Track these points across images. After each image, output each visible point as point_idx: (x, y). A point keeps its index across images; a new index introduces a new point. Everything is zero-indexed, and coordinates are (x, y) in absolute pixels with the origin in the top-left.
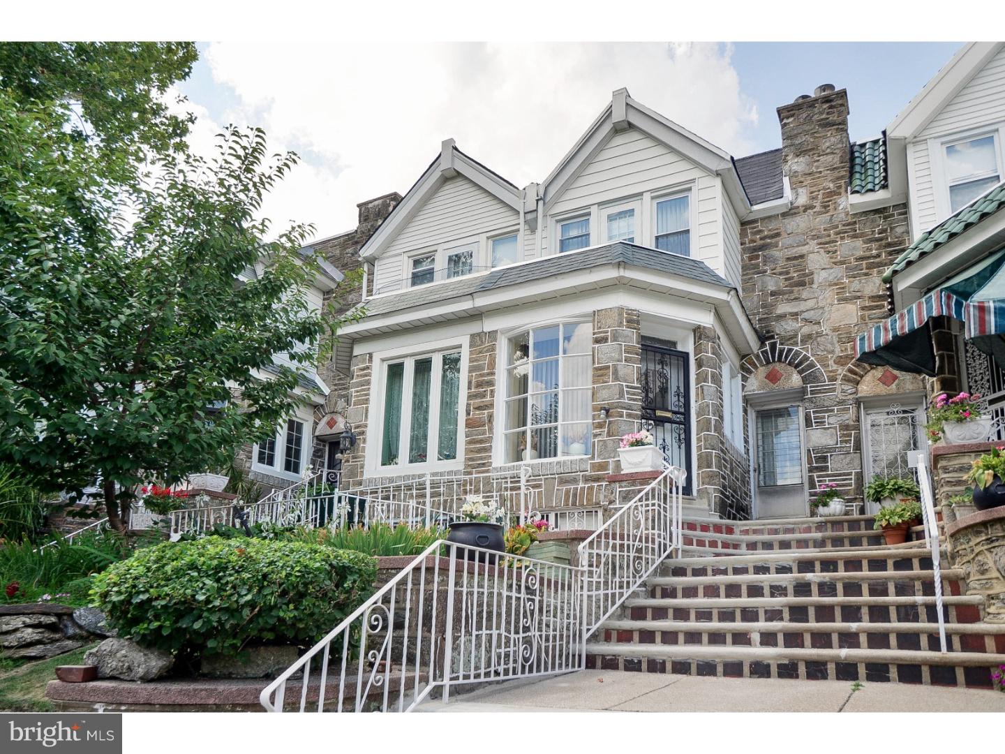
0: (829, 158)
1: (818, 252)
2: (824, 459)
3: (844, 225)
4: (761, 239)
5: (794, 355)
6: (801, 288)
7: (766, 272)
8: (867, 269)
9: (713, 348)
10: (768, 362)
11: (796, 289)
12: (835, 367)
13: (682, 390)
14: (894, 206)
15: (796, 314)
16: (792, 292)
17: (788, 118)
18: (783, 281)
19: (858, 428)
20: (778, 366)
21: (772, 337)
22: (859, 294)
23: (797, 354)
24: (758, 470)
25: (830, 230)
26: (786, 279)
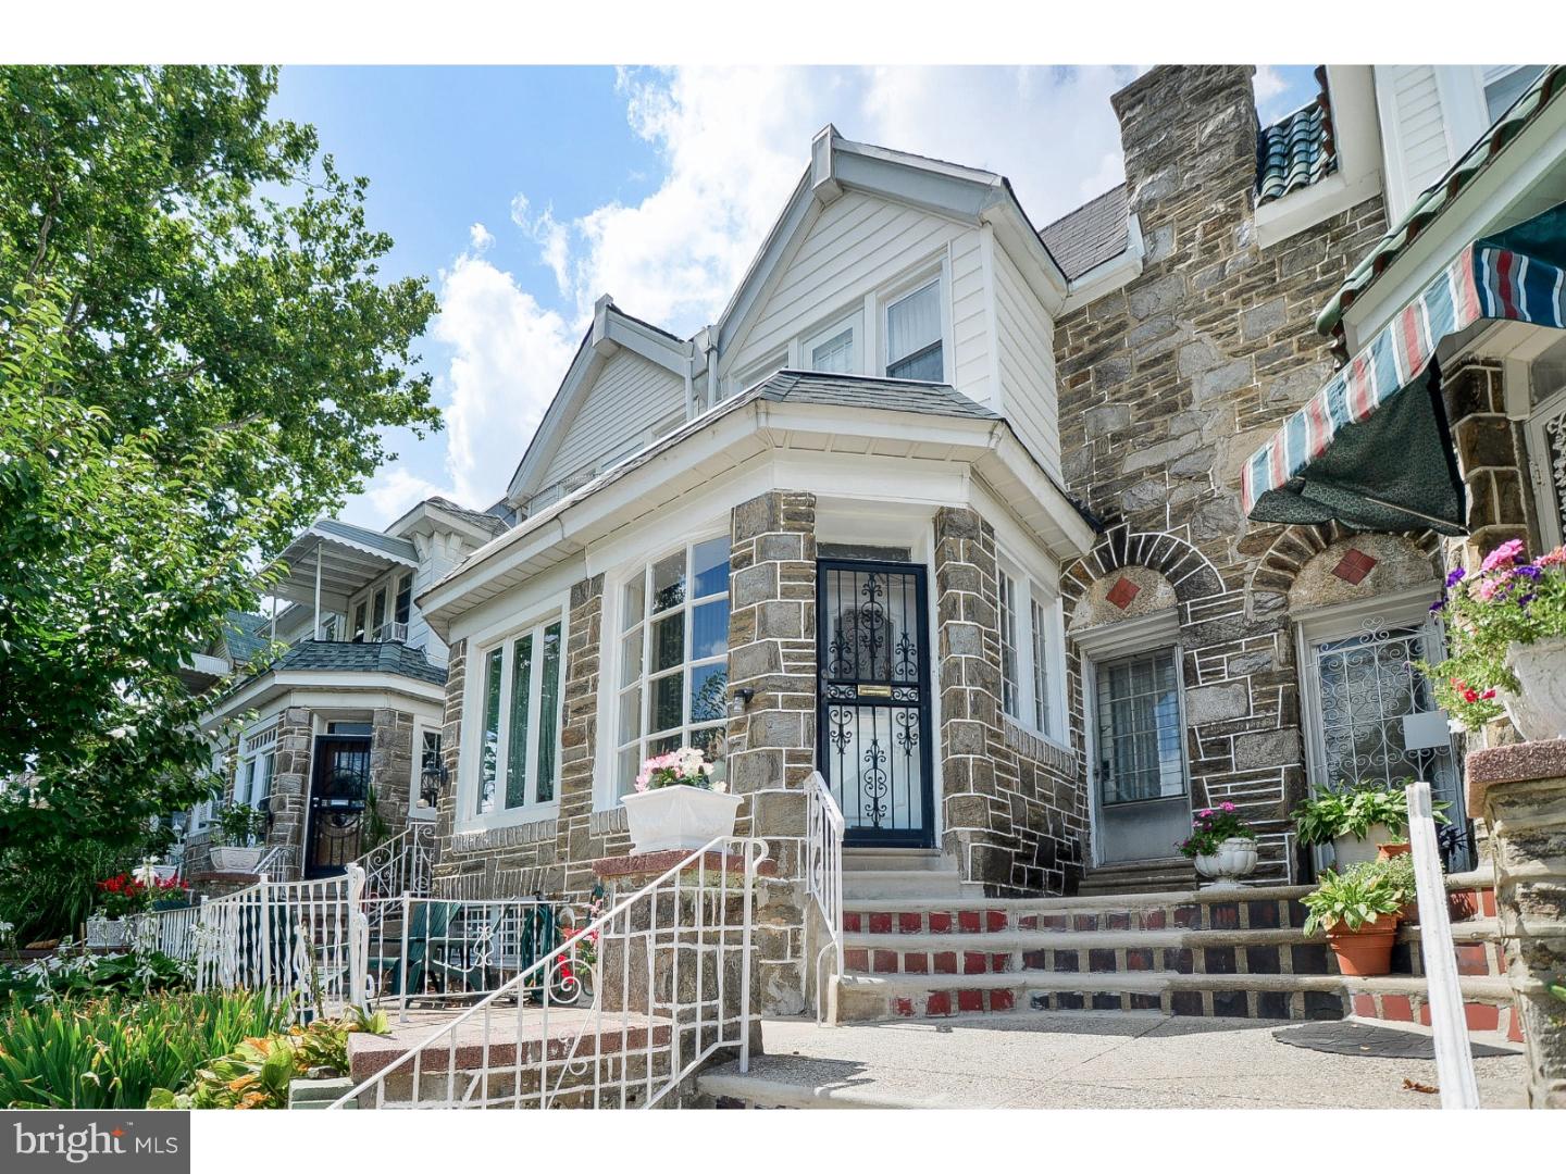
0: (1214, 157)
1: (1199, 340)
2: (1223, 746)
3: (1248, 275)
4: (1091, 342)
5: (1158, 548)
6: (1167, 417)
7: (1101, 399)
8: (1300, 350)
9: (970, 549)
10: (1110, 568)
11: (1158, 420)
12: (1240, 559)
13: (913, 639)
14: (1353, 209)
15: (1161, 467)
16: (1151, 428)
17: (1132, 107)
18: (1134, 411)
19: (1292, 676)
20: (1130, 574)
21: (1117, 520)
22: (1284, 405)
23: (1165, 544)
24: (1103, 771)
25: (1219, 293)
26: (1139, 406)
